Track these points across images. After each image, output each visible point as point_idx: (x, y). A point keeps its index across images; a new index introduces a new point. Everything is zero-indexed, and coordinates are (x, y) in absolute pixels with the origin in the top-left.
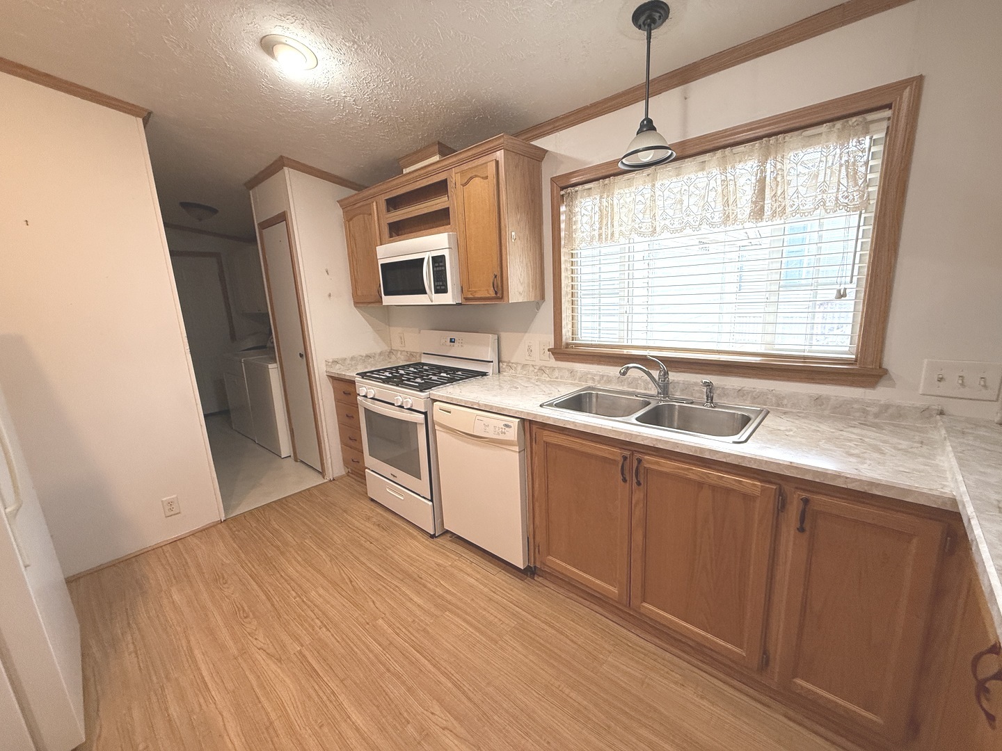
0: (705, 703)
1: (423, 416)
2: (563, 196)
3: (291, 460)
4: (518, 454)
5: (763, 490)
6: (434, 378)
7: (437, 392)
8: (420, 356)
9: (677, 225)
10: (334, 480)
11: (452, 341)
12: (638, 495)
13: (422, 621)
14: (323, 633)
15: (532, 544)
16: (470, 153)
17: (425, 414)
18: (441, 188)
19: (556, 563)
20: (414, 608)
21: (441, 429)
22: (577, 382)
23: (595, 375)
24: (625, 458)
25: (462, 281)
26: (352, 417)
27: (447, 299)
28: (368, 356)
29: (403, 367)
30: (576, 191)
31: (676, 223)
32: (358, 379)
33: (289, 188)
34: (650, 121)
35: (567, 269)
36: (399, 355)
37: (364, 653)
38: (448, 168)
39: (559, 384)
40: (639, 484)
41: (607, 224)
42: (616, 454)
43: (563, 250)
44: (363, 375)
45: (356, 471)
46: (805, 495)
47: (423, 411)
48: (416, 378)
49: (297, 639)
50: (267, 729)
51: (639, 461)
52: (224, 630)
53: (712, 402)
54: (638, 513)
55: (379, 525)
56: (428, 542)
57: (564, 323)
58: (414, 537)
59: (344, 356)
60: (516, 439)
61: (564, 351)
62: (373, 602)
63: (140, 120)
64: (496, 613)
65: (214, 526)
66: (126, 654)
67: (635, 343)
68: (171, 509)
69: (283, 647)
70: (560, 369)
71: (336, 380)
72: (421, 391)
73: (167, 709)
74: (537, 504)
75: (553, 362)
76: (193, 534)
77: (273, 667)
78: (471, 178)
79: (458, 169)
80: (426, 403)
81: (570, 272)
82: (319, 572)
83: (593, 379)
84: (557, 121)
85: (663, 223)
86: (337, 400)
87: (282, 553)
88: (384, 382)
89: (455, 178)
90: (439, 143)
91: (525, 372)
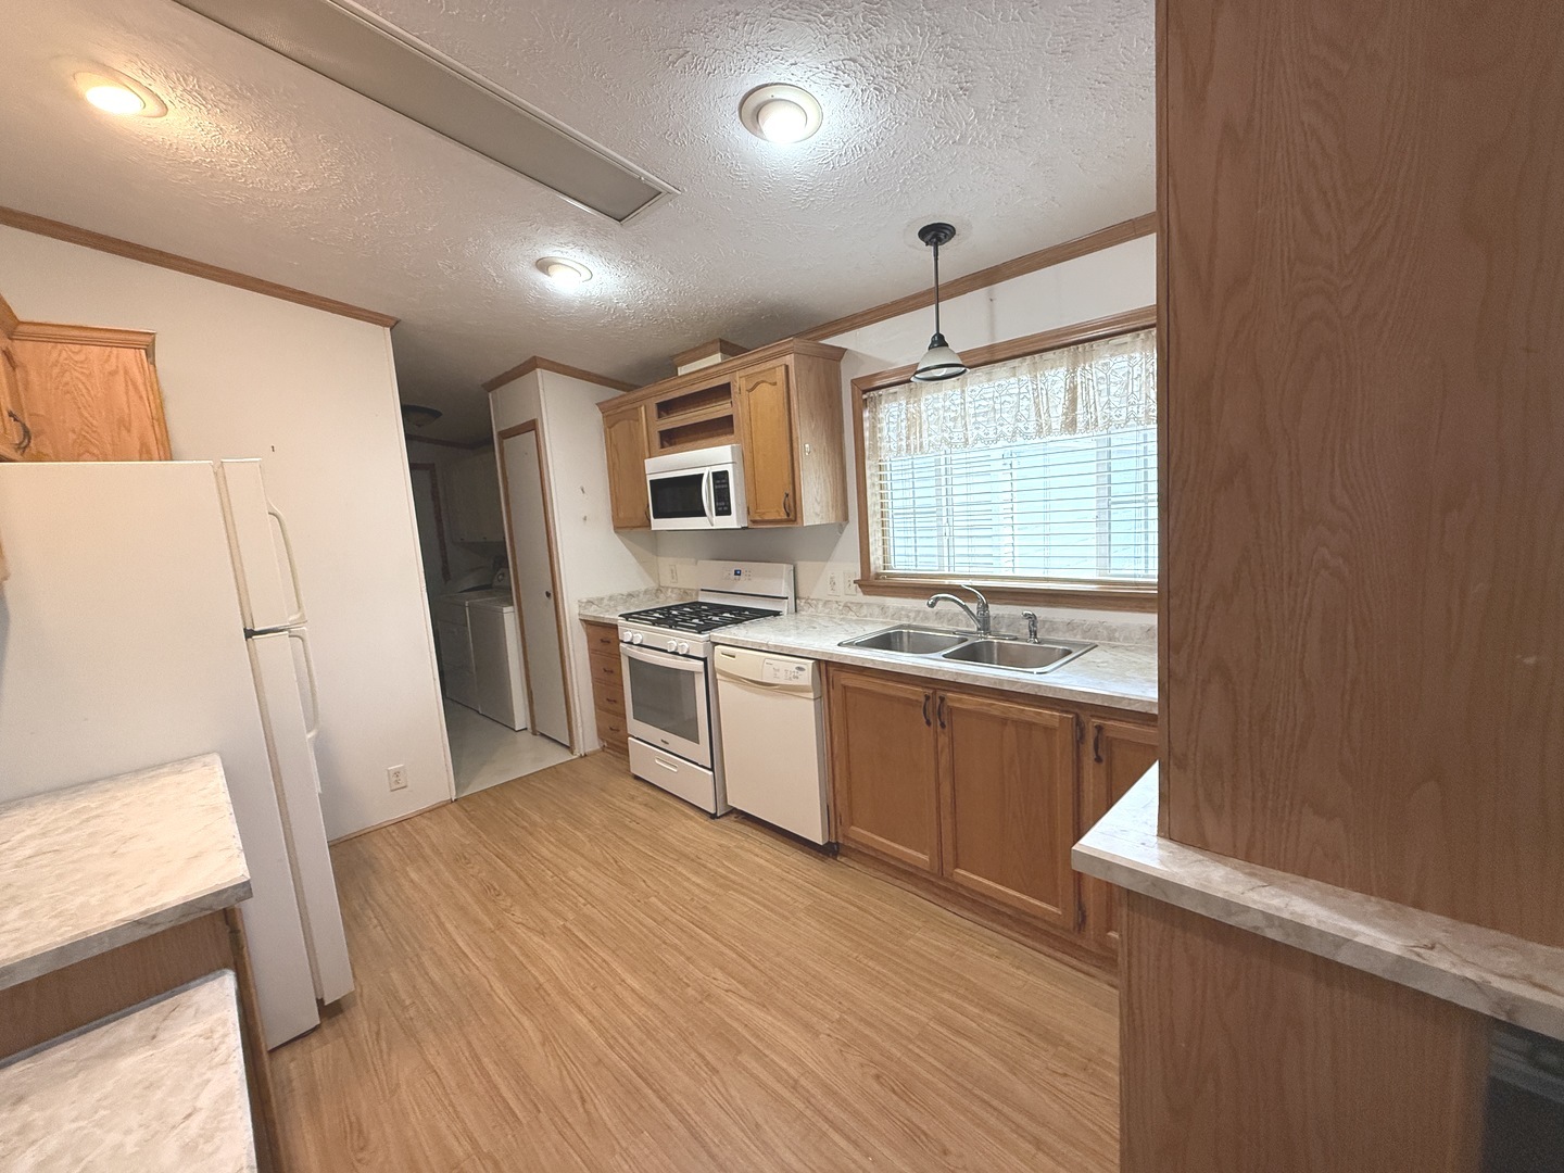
0: (1020, 972)
1: (702, 663)
2: (866, 399)
3: (528, 735)
4: (813, 702)
5: (1062, 719)
6: (717, 619)
7: (718, 634)
8: (697, 595)
9: (992, 436)
10: (585, 755)
11: (737, 573)
12: (943, 740)
13: (701, 899)
14: (588, 910)
15: (834, 814)
16: (756, 356)
17: (705, 660)
18: (723, 391)
19: (860, 833)
20: (692, 888)
21: (723, 678)
22: (888, 620)
23: (910, 611)
24: (927, 698)
25: (748, 502)
26: (612, 672)
27: (731, 522)
28: (630, 595)
29: (676, 607)
30: (880, 395)
31: (991, 433)
32: (621, 621)
33: (541, 391)
34: (941, 337)
35: (874, 485)
36: (669, 593)
37: (636, 927)
38: (732, 371)
39: (867, 622)
40: (943, 725)
41: (915, 434)
42: (917, 693)
43: (867, 462)
44: (627, 617)
45: (615, 742)
46: (1098, 722)
47: (702, 656)
48: (691, 619)
49: (559, 915)
50: (537, 990)
51: (942, 699)
52: (475, 907)
53: (1035, 637)
54: (944, 759)
55: (646, 805)
56: (708, 823)
57: (872, 548)
58: (691, 818)
59: (601, 596)
60: (810, 684)
61: (873, 583)
62: (644, 881)
63: (388, 329)
64: (788, 893)
65: (444, 806)
66: (371, 927)
67: (958, 571)
68: (397, 782)
69: (544, 921)
70: (869, 605)
71: (590, 624)
72: (699, 633)
73: (427, 974)
74: (837, 763)
75: (860, 597)
76: (421, 814)
77: (536, 939)
78: (758, 384)
79: (742, 373)
80: (705, 647)
81: (877, 488)
82: (575, 851)
83: (908, 617)
84: (856, 318)
85: (976, 432)
86: (592, 651)
87: (531, 834)
88: (654, 625)
89: (739, 382)
90: (721, 341)
91: (827, 611)
